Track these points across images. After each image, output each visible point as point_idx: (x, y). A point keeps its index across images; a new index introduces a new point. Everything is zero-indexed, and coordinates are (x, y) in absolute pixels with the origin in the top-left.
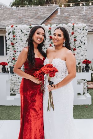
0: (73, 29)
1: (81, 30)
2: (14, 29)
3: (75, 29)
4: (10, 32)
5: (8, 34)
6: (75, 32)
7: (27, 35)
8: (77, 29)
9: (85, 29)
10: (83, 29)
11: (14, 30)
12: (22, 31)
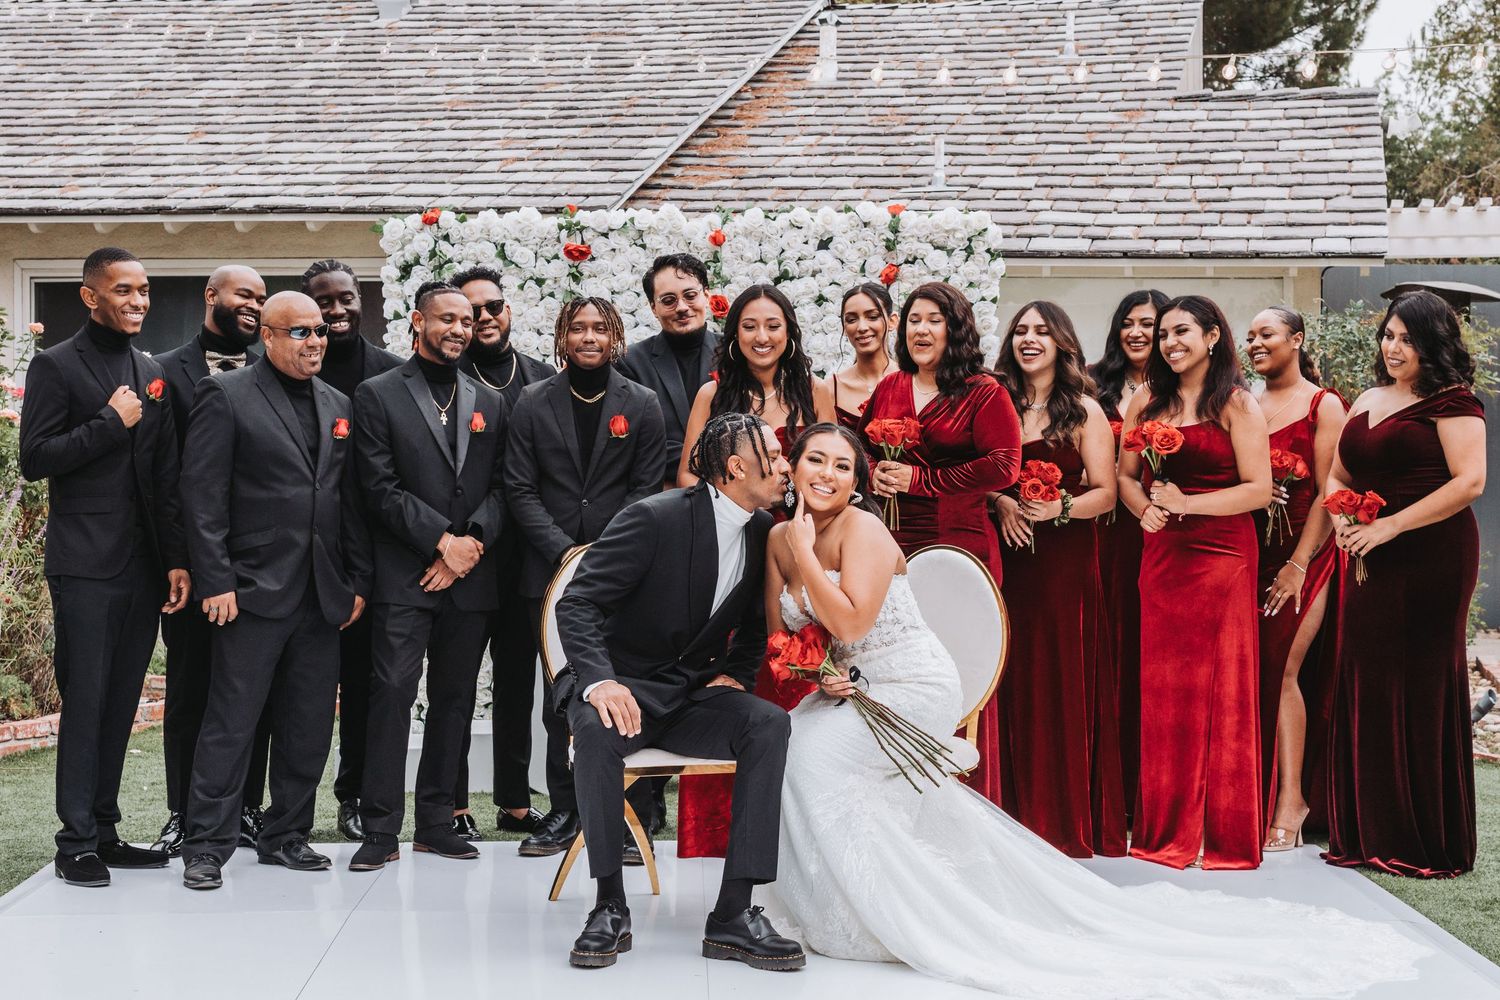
0: (890, 246)
1: (950, 252)
2: (446, 238)
3: (904, 249)
4: (417, 262)
5: (397, 273)
6: (905, 269)
7: (540, 282)
8: (926, 249)
9: (980, 247)
10: (969, 251)
11: (443, 246)
12: (508, 252)
